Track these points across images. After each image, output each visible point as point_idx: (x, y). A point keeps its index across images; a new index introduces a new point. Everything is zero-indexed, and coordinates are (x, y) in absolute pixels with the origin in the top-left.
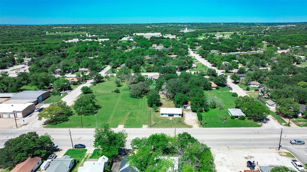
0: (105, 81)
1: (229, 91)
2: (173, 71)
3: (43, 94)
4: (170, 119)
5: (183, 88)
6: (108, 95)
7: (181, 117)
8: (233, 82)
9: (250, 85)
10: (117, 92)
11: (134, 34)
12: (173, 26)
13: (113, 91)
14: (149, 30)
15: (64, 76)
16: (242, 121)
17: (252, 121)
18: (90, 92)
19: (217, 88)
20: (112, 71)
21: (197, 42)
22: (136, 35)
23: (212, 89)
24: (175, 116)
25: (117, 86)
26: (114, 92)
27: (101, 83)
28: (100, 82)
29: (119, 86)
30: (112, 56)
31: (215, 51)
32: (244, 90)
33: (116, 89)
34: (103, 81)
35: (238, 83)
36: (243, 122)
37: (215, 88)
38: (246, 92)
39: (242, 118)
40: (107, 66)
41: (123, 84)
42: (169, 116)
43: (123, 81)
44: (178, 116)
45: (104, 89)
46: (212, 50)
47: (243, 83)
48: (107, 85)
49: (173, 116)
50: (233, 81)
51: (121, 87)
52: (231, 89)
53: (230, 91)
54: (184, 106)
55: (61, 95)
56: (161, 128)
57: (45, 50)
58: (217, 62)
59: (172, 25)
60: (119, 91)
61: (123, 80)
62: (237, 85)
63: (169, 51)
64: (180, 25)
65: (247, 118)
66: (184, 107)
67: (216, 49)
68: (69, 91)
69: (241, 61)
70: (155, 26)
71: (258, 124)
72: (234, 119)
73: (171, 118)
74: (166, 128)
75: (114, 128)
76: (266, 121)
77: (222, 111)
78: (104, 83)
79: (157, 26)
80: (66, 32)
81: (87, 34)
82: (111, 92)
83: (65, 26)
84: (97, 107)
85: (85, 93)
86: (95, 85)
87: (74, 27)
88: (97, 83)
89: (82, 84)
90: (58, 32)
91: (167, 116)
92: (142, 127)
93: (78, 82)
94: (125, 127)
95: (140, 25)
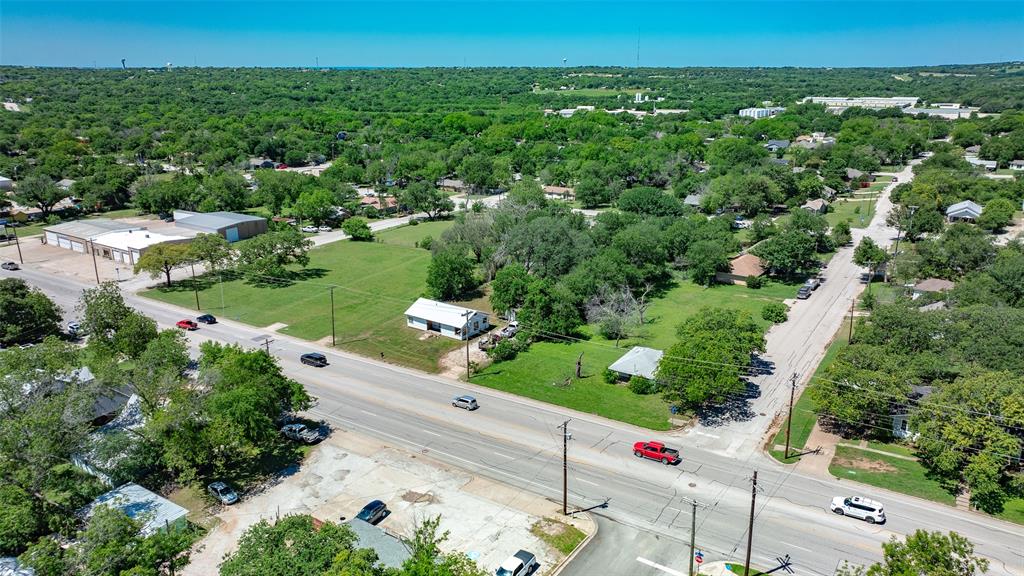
3: (242, 223)
4: (418, 339)
7: (459, 338)
8: (865, 275)
9: (910, 290)
10: (429, 249)
11: (805, 100)
18: (366, 237)
19: (754, 284)
22: (811, 101)
23: (732, 284)
24: (444, 332)
28: (437, 218)
32: (859, 305)
35: (880, 279)
36: (629, 400)
37: (744, 283)
42: (428, 328)
44: (451, 334)
49: (440, 331)
52: (802, 293)
53: (789, 302)
62: (864, 288)
68: (328, 228)
70: (935, 75)
71: (672, 419)
72: (613, 383)
73: (427, 336)
74: (367, 357)
75: (258, 326)
79: (943, 75)
80: (590, 87)
81: (638, 95)
82: (414, 245)
83: (605, 70)
84: (318, 273)
85: (351, 240)
86: (413, 223)
87: (631, 73)
88: (431, 219)
89: (392, 217)
90: (566, 86)
91: (424, 327)
92: (318, 339)
93: (380, 211)
94: (281, 331)
95: (871, 73)
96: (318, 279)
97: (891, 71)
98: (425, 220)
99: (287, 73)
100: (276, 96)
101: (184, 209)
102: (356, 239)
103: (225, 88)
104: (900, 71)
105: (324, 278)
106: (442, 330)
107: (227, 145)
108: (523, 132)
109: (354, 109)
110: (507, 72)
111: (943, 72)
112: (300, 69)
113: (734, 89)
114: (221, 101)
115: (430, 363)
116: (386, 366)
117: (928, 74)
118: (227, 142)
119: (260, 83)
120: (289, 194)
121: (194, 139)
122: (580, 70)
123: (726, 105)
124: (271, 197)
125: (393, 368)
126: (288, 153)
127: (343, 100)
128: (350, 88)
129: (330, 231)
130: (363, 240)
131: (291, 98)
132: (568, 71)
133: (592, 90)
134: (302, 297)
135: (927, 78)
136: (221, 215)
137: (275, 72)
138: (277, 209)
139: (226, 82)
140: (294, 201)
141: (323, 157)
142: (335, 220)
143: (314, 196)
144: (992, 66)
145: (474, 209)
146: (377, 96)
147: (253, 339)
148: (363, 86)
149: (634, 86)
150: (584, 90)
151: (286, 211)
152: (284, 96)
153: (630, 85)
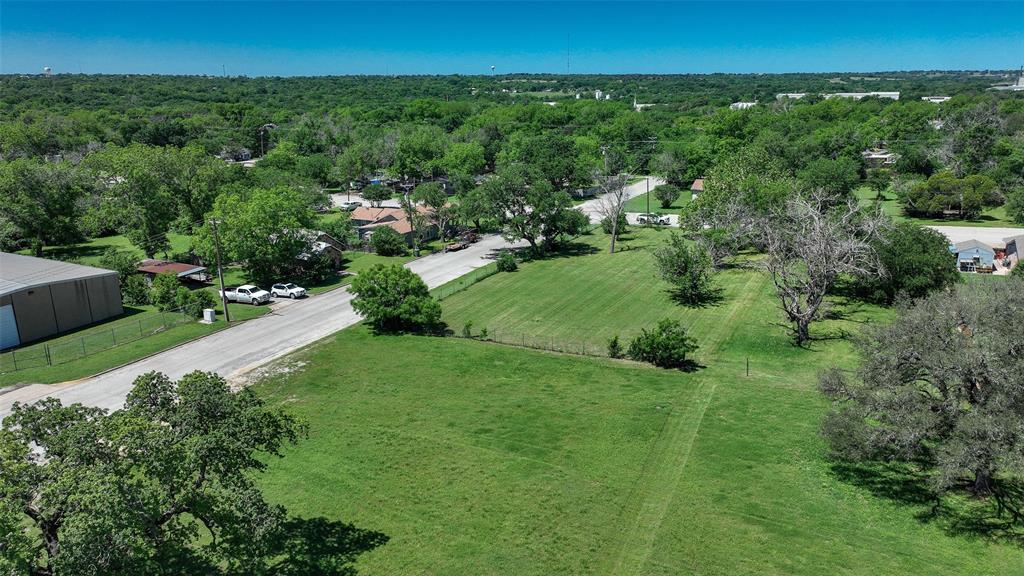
0: (595, 250)
3: (30, 292)
6: (562, 384)
11: (779, 96)
13: (625, 345)
15: (383, 204)
18: (420, 319)
20: (661, 198)
25: (675, 297)
26: (637, 352)
27: (562, 261)
28: (553, 250)
29: (694, 296)
30: (677, 134)
33: (653, 328)
34: (582, 250)
40: (641, 180)
41: (729, 289)
43: (727, 260)
45: (555, 312)
48: (599, 278)
51: (710, 311)
55: (201, 316)
60: (689, 356)
61: (730, 251)
68: (297, 290)
70: (866, 79)
78: (582, 259)
79: (873, 79)
80: (535, 90)
81: (598, 94)
83: (538, 77)
85: (378, 328)
86: (505, 263)
87: (565, 79)
88: (536, 254)
93: (409, 237)
98: (525, 256)
100: (175, 98)
102: (389, 325)
104: (830, 76)
111: (868, 77)
117: (858, 78)
120: (187, 202)
122: (510, 77)
124: (137, 212)
129: (302, 297)
130: (417, 329)
132: (499, 78)
135: (860, 81)
138: (154, 241)
140: (198, 218)
141: (247, 151)
142: (309, 265)
143: (252, 206)
145: (605, 228)
150: (528, 93)
151: (179, 243)
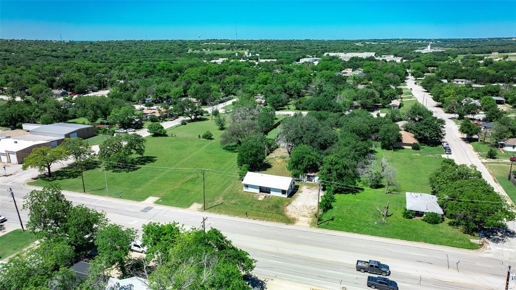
1: (442, 155)
2: (334, 107)
3: (80, 130)
4: (260, 199)
5: (320, 137)
7: (285, 196)
8: (463, 138)
9: (503, 146)
10: (208, 139)
11: (325, 54)
12: (405, 43)
13: (201, 136)
14: (357, 49)
15: (151, 108)
16: (430, 227)
17: (458, 232)
19: (415, 147)
21: (435, 67)
22: (328, 55)
23: (404, 148)
24: (273, 193)
25: (219, 129)
26: (204, 137)
27: (199, 122)
28: (197, 120)
29: (222, 128)
31: (462, 82)
32: (481, 156)
33: (206, 132)
34: (205, 119)
35: (476, 140)
36: (432, 229)
37: (410, 147)
38: (484, 161)
39: (434, 219)
40: (236, 98)
42: (261, 191)
44: (280, 195)
46: (455, 80)
47: (486, 141)
49: (269, 193)
50: (465, 136)
52: (448, 150)
53: (444, 156)
54: (309, 174)
55: (113, 135)
56: (225, 214)
57: (159, 70)
58: (446, 98)
59: (404, 41)
60: (212, 137)
62: (471, 146)
63: (364, 79)
64: (420, 42)
65: (447, 220)
66: (308, 176)
67: (465, 78)
68: (133, 130)
69: (510, 100)
70: (372, 43)
71: (472, 241)
72: (411, 218)
73: (262, 197)
74: (235, 216)
75: (137, 200)
76: (502, 236)
77: (394, 196)
78: (205, 122)
79: (375, 43)
80: (218, 49)
81: (246, 53)
82: (198, 137)
83: (221, 41)
84: (150, 159)
85: (153, 136)
86: (184, 123)
87: (234, 43)
88: (192, 121)
89: (166, 121)
90: (206, 49)
91: (258, 191)
92: (189, 206)
93: (159, 117)
94: (157, 203)
95: (345, 42)
96: (152, 163)
97: (353, 41)
98: (189, 121)
99: (45, 43)
101: (28, 123)
102: (156, 135)
103: (6, 51)
104: (357, 41)
105: (156, 162)
106: (271, 192)
107: (32, 82)
108: (207, 71)
109: (95, 62)
110: (172, 42)
111: (375, 42)
112: (51, 41)
113: (290, 50)
114: (7, 58)
115: (281, 217)
116: (251, 221)
117: (369, 43)
118: (32, 80)
119: (30, 48)
121: (8, 79)
122: (208, 41)
123: (292, 57)
125: (257, 222)
126: (76, 86)
127: (85, 58)
128: (86, 51)
129: (135, 131)
130: (161, 135)
131: (52, 56)
132: (202, 42)
133: (219, 51)
134: (153, 177)
135: (369, 44)
136: (61, 125)
137: (37, 42)
139: (6, 47)
141: (96, 88)
142: (135, 124)
144: (393, 40)
145: (213, 114)
146: (105, 55)
147: (142, 211)
148: (93, 50)
149: (240, 49)
150: (215, 51)
152: (49, 55)
153: (238, 48)
